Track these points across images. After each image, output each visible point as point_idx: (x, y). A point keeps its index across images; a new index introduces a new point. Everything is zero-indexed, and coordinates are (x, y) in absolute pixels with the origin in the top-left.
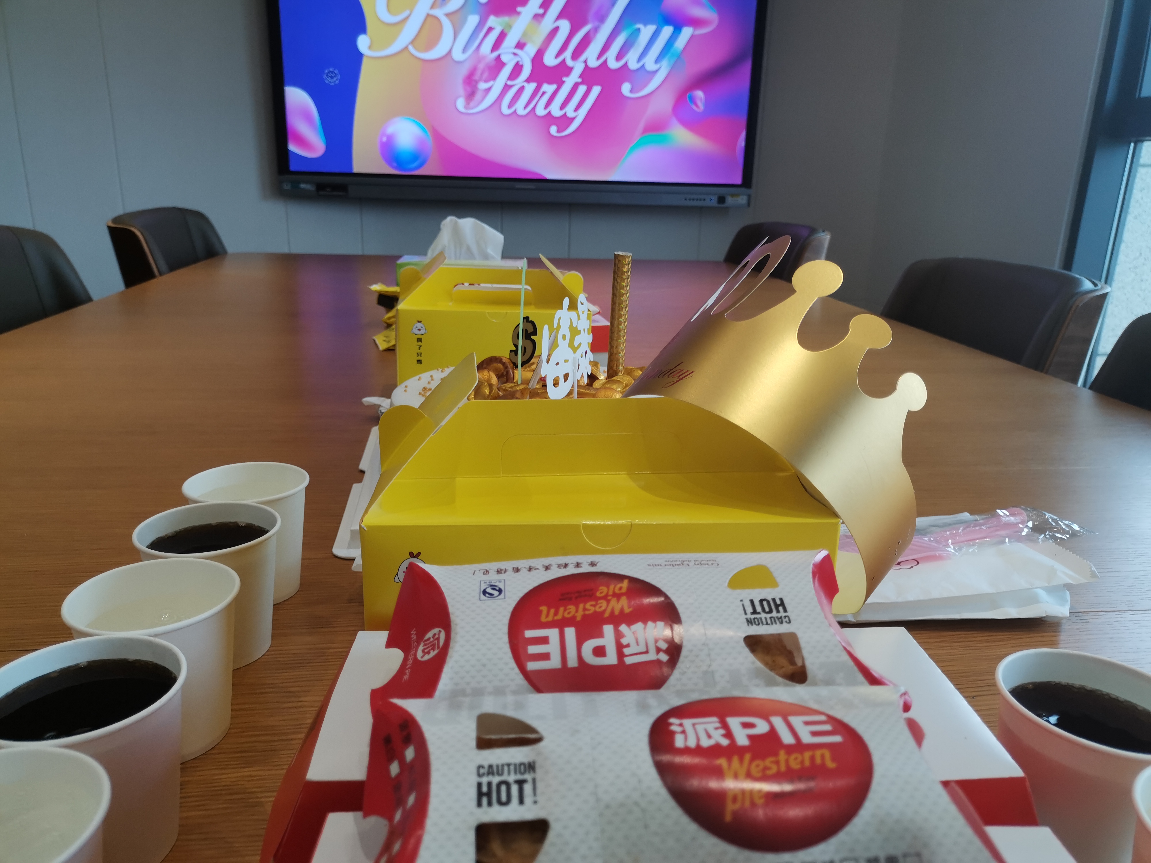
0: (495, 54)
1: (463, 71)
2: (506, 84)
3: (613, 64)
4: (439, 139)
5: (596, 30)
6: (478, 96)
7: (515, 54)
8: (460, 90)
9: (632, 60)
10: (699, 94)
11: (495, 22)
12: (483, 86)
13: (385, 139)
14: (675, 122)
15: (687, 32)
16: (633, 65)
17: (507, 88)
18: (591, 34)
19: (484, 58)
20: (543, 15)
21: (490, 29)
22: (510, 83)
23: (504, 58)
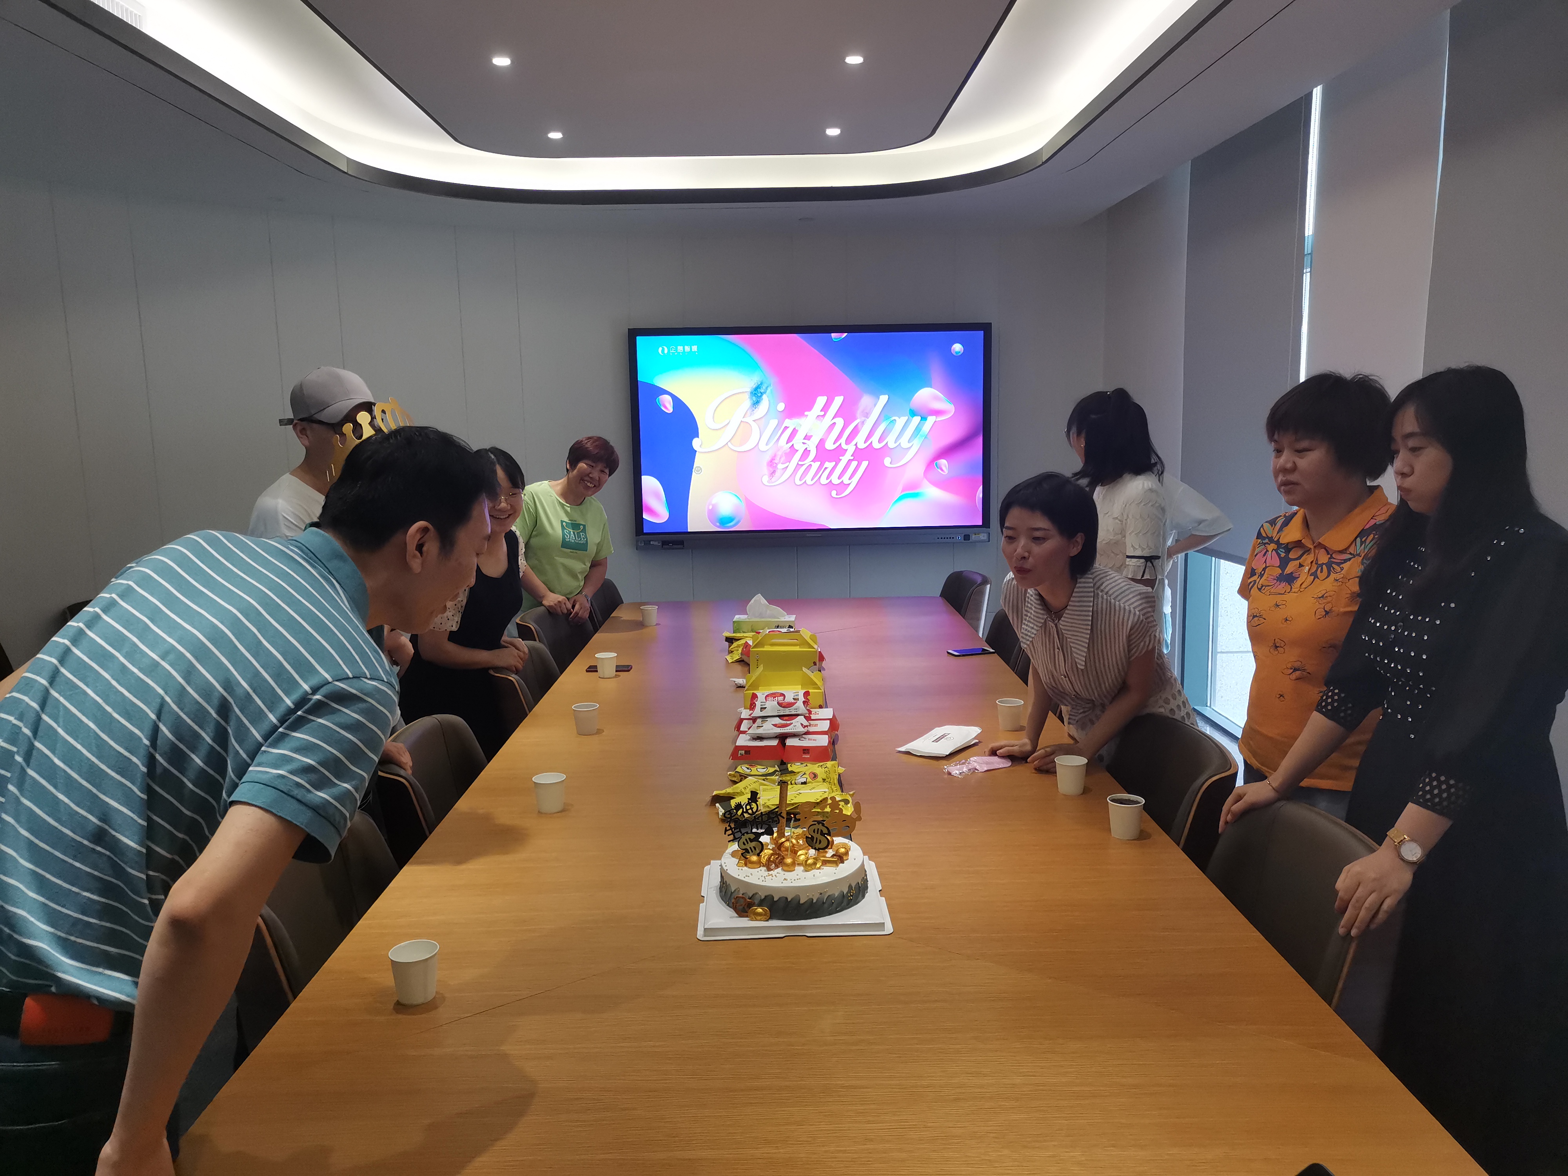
0: (790, 444)
1: (767, 458)
2: (798, 463)
3: (877, 445)
4: (750, 505)
5: (863, 423)
6: (778, 474)
7: (804, 443)
8: (765, 470)
9: (890, 441)
10: (943, 462)
11: (791, 423)
12: (780, 466)
13: (711, 507)
14: (926, 482)
15: (931, 419)
16: (891, 445)
17: (799, 466)
18: (860, 426)
19: (782, 447)
20: (824, 416)
21: (786, 428)
22: (800, 463)
23: (796, 447)
